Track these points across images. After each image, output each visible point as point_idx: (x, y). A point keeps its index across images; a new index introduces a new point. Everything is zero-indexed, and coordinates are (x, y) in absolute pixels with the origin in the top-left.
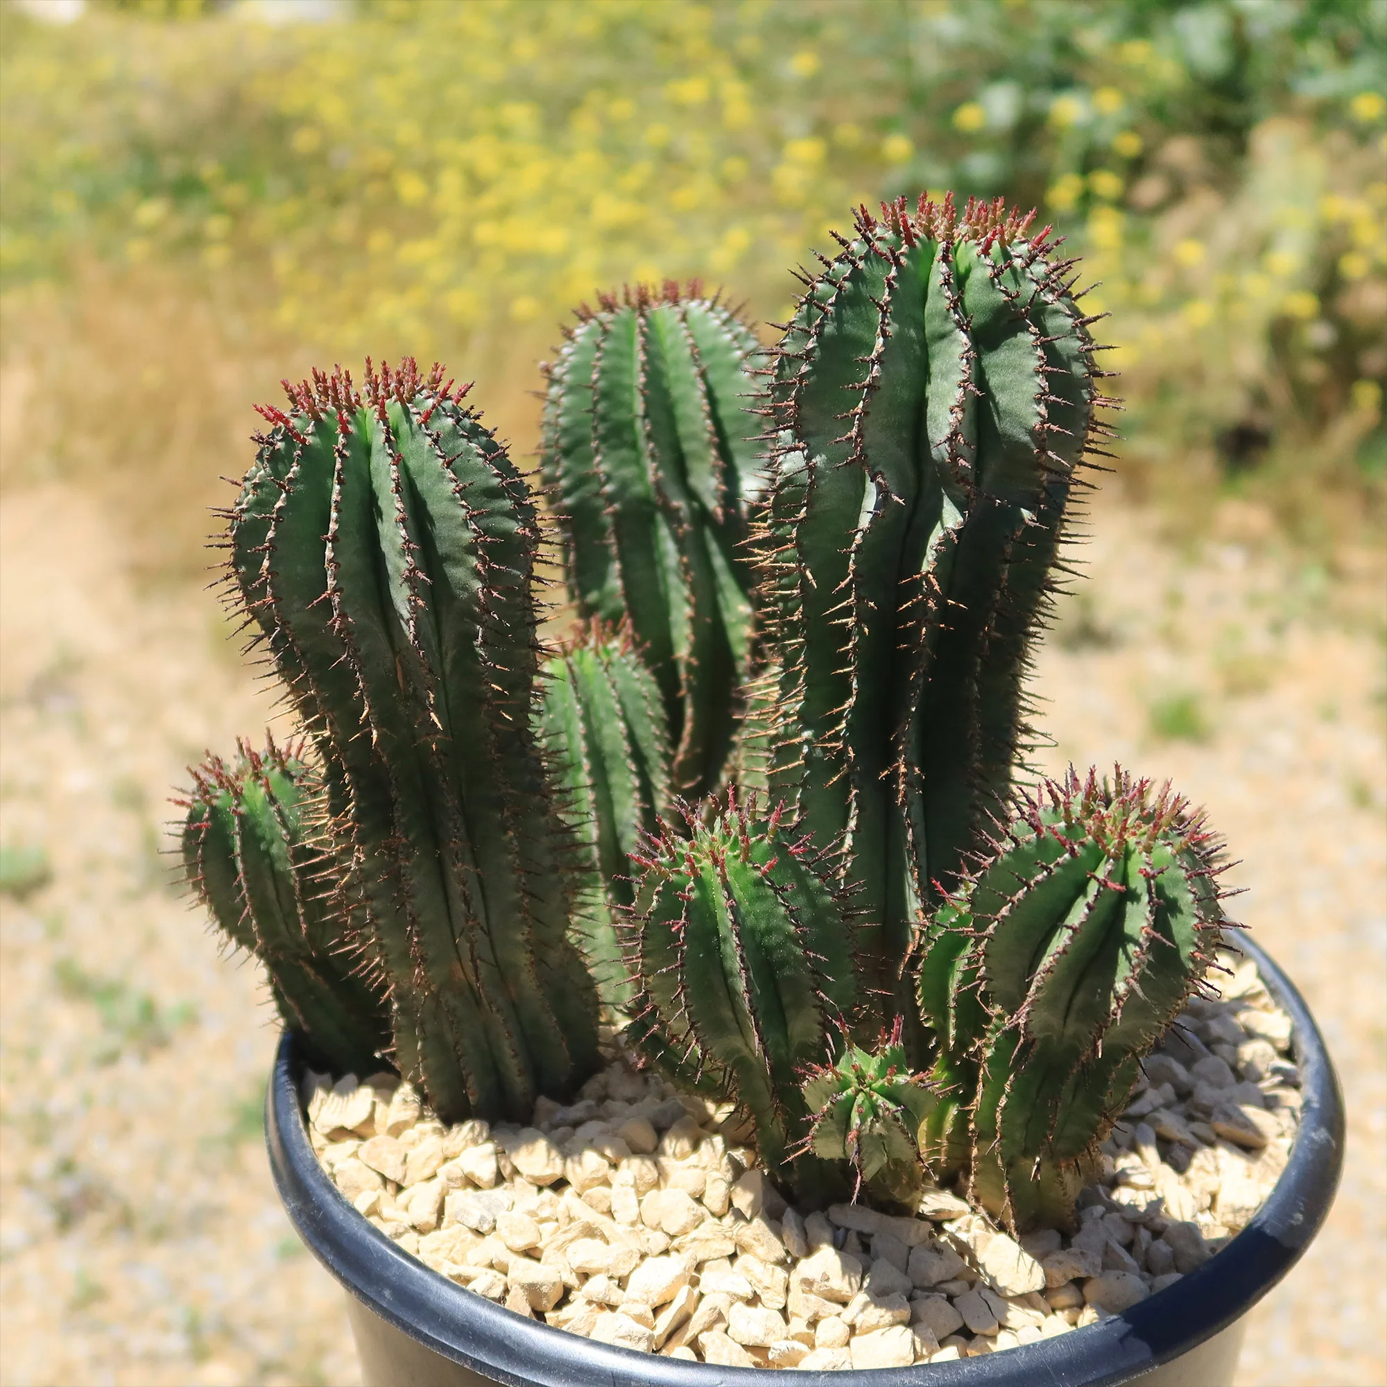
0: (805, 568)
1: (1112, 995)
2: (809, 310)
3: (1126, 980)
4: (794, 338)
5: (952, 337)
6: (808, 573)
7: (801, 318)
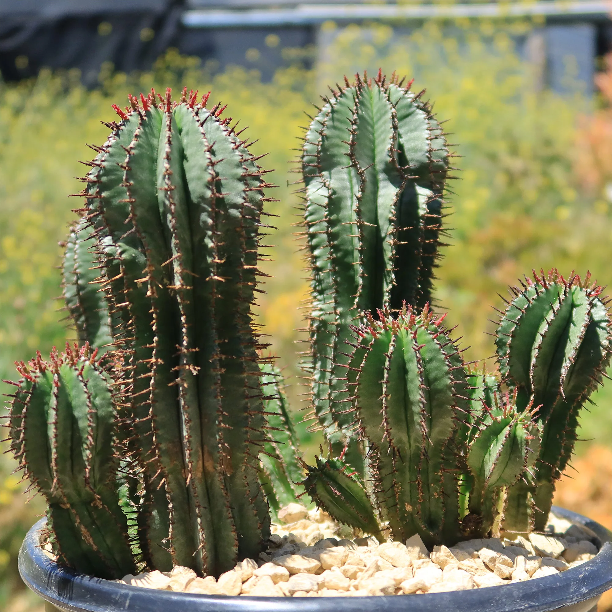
0: (363, 222)
1: (601, 348)
2: (333, 116)
3: (607, 339)
4: (327, 128)
5: (416, 113)
6: (366, 223)
7: (330, 119)
